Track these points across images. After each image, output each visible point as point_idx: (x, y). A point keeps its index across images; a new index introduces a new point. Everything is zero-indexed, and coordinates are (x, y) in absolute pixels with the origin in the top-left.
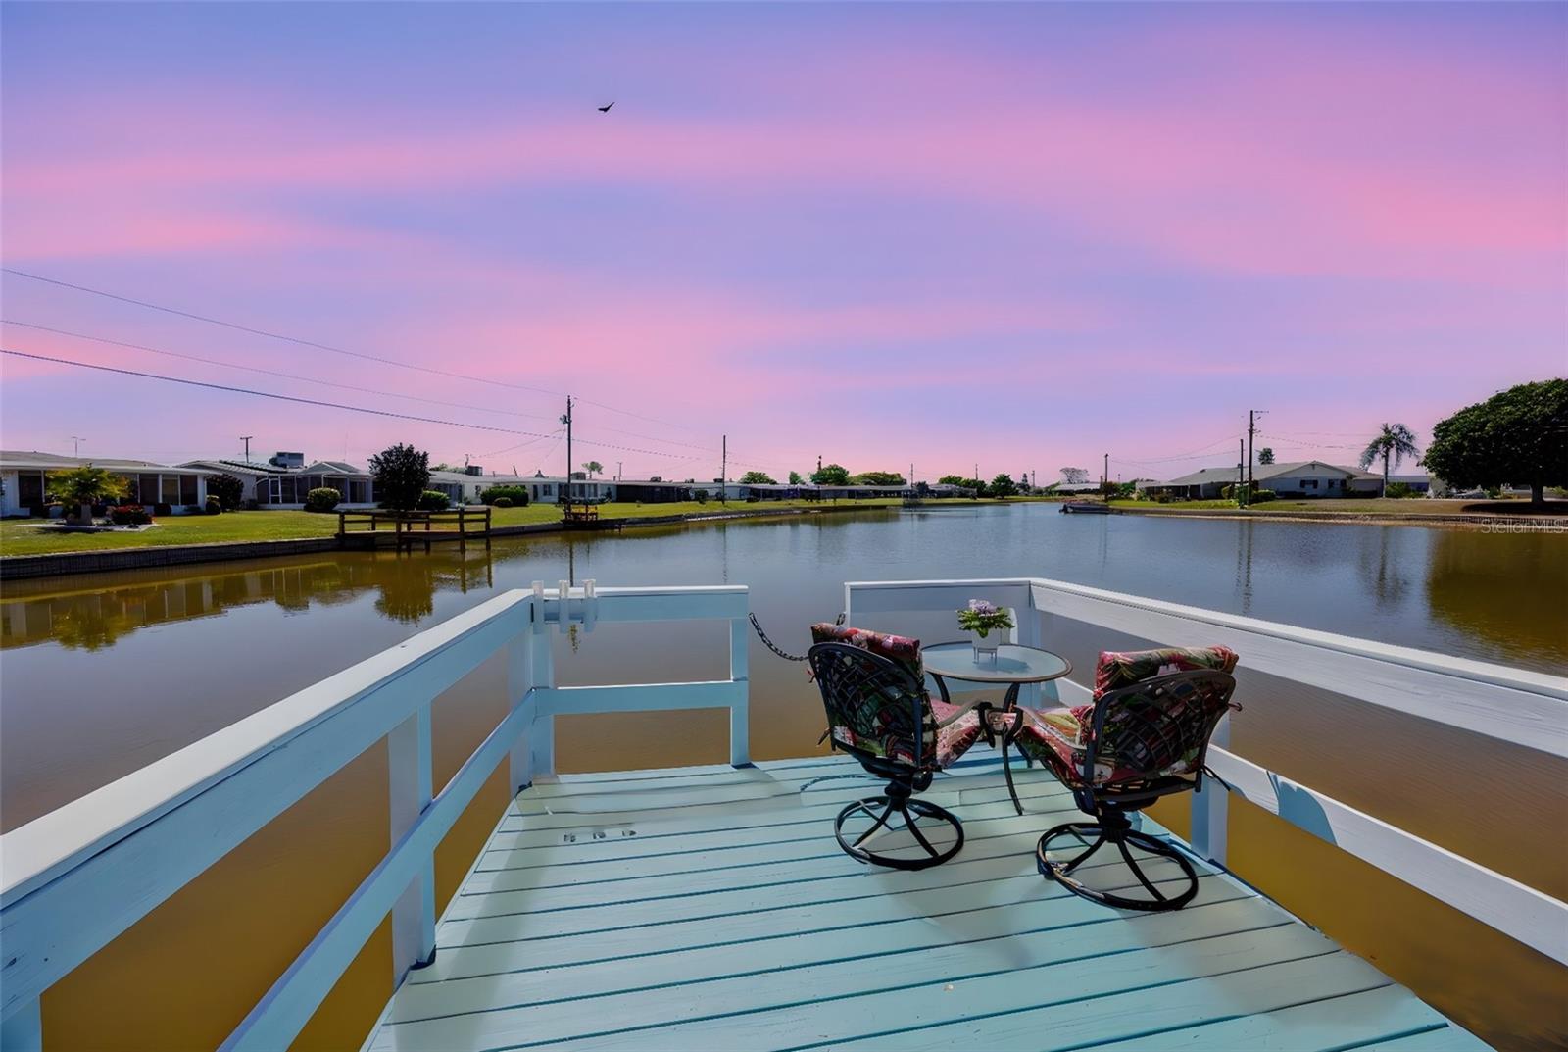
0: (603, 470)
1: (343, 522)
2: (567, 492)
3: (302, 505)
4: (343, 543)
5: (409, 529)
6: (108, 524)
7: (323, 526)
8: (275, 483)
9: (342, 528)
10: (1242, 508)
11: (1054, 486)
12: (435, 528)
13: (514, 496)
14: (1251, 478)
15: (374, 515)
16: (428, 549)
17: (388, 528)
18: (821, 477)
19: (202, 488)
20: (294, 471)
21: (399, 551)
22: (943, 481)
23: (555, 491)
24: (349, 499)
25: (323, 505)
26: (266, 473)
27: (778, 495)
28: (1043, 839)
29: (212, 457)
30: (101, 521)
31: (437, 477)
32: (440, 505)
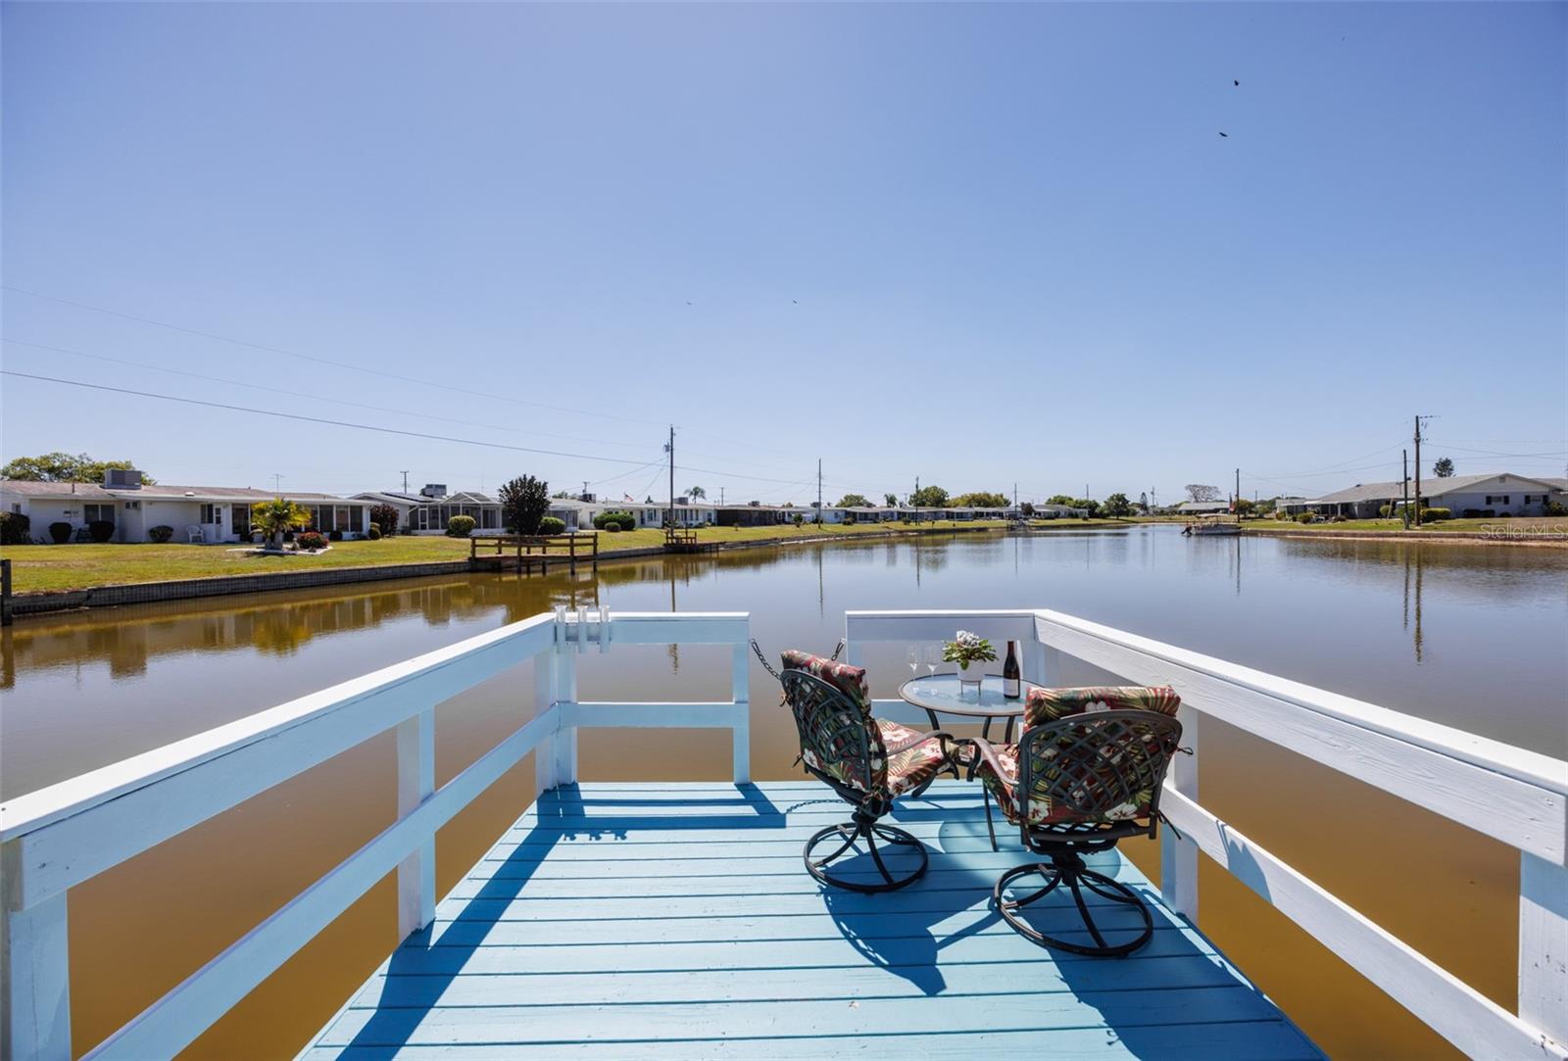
0: (706, 495)
1: (474, 546)
2: (669, 518)
3: (444, 531)
4: (475, 566)
5: (529, 552)
6: (293, 549)
7: (457, 550)
8: (423, 513)
9: (473, 552)
10: (1407, 528)
11: (1176, 506)
12: (551, 552)
13: (623, 522)
14: (1418, 493)
15: (500, 539)
16: (544, 571)
17: (510, 552)
18: (919, 499)
19: (366, 516)
20: (439, 501)
21: (519, 572)
22: (1049, 502)
23: (660, 515)
24: (482, 525)
25: (459, 531)
26: (418, 503)
27: (874, 518)
28: (1006, 876)
29: (375, 490)
30: (290, 546)
31: (556, 504)
32: (557, 530)
